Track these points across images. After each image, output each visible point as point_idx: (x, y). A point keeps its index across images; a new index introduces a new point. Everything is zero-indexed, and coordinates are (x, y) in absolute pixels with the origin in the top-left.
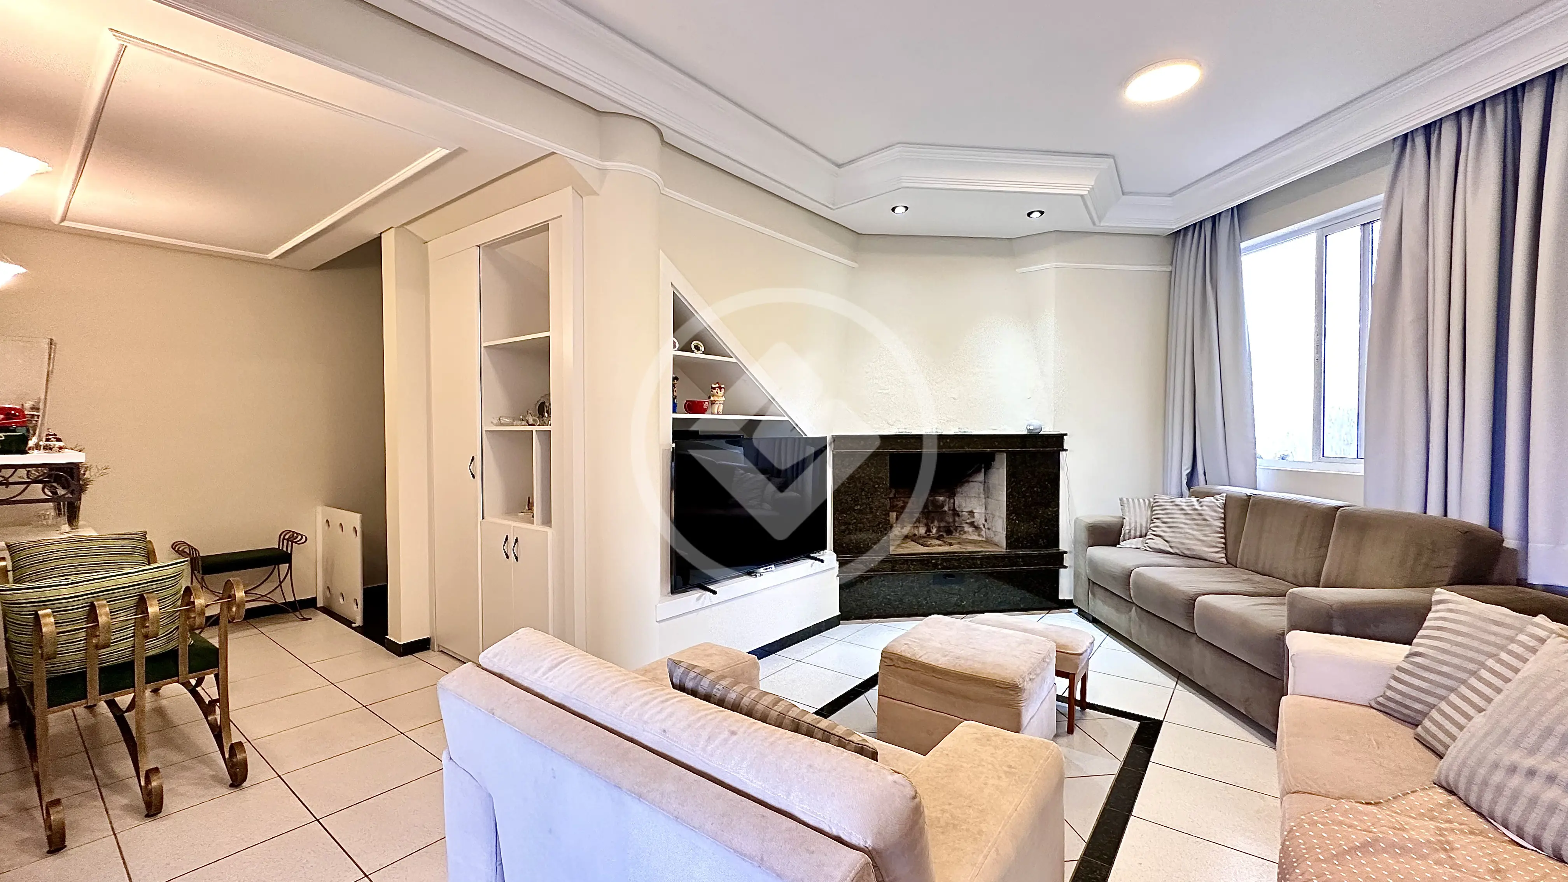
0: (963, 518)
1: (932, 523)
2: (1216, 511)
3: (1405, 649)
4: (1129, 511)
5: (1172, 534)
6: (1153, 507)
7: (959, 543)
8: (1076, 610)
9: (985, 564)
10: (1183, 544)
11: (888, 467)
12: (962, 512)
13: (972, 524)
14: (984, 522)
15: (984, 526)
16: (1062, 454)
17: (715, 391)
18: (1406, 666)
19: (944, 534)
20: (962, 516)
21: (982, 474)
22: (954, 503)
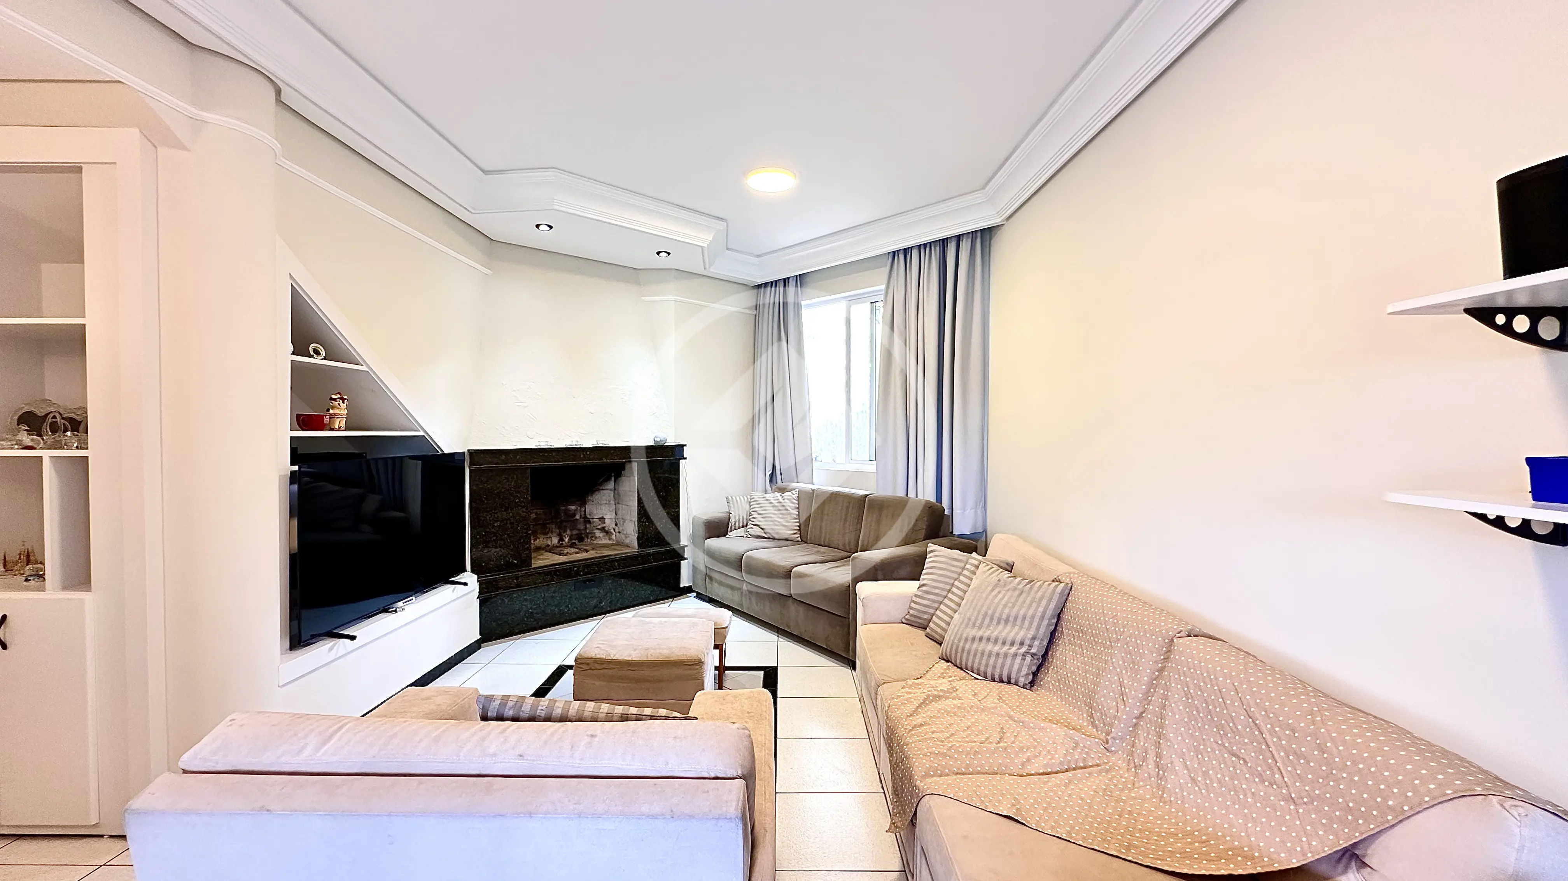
0: (594, 524)
1: (565, 531)
2: (793, 503)
3: (916, 583)
4: (734, 507)
5: (766, 523)
6: (750, 502)
7: (593, 549)
8: (695, 594)
9: (622, 565)
10: (773, 529)
11: (529, 481)
12: (593, 518)
13: (603, 530)
14: (614, 526)
15: (614, 530)
16: (682, 462)
17: (336, 403)
18: (919, 593)
19: (577, 542)
20: (594, 522)
21: (612, 483)
22: (585, 511)
